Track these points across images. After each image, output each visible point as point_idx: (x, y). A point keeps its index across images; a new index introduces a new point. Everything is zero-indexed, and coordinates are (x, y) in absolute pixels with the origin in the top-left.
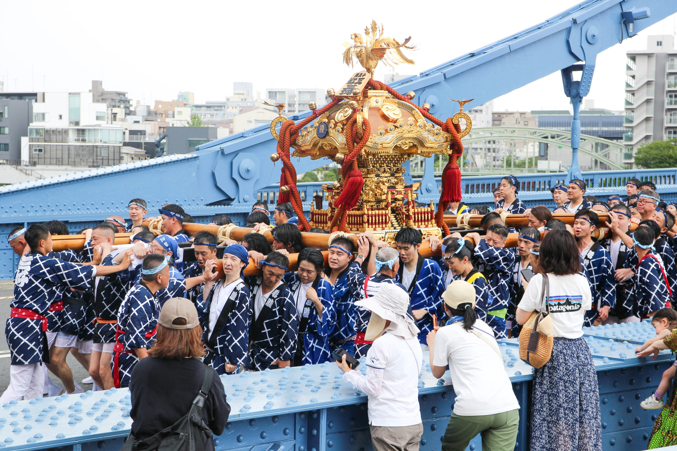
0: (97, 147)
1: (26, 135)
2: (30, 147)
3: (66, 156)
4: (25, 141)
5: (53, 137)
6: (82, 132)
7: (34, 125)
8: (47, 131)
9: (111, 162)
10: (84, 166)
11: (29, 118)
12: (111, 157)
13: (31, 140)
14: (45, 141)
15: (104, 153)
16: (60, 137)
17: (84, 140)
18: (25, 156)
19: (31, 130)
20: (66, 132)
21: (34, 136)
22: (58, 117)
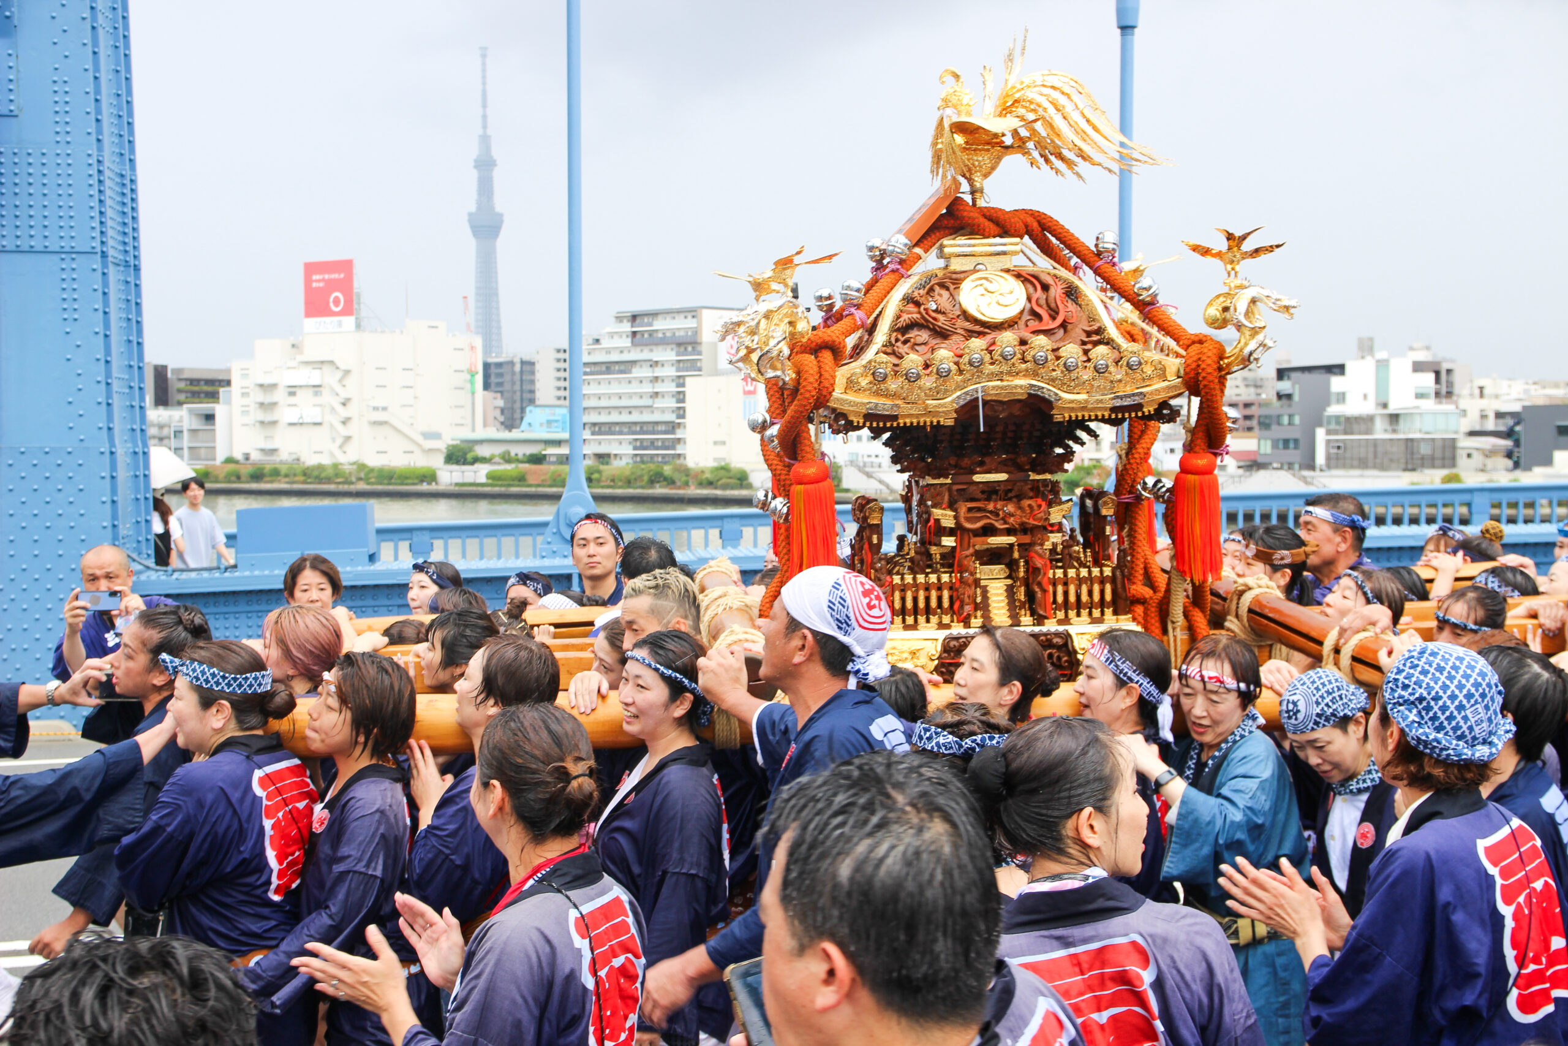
0: (1412, 440)
1: (1320, 425)
2: (1328, 442)
3: (1371, 456)
4: (1321, 434)
5: (1355, 427)
6: (1394, 418)
7: (1333, 410)
8: (1348, 420)
9: (1438, 462)
10: (1397, 469)
11: (1326, 399)
12: (1438, 454)
13: (1329, 432)
14: (1346, 433)
15: (1425, 450)
16: (1363, 427)
17: (1394, 431)
18: (1320, 458)
19: (1330, 417)
20: (1371, 419)
21: (1333, 426)
22: (1362, 397)
